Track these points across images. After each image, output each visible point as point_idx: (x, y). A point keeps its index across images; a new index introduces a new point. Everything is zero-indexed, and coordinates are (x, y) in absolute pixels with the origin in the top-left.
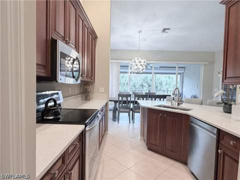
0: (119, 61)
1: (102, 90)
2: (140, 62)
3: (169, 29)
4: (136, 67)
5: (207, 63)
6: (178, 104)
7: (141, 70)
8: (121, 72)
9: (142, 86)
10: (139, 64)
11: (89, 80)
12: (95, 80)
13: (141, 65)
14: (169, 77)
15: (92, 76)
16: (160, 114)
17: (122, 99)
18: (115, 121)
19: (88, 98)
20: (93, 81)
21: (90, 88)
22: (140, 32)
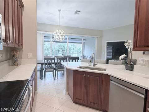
0: (43, 32)
1: (30, 55)
2: (60, 33)
3: (80, 12)
4: (57, 37)
5: (99, 37)
6: (94, 65)
7: (61, 39)
8: (45, 41)
9: (58, 51)
10: (60, 35)
11: (16, 46)
12: (22, 46)
13: (61, 36)
14: (73, 45)
15: (19, 42)
16: (85, 75)
17: (48, 61)
18: (42, 79)
19: (16, 64)
20: (21, 47)
21: (17, 54)
22: (60, 11)
